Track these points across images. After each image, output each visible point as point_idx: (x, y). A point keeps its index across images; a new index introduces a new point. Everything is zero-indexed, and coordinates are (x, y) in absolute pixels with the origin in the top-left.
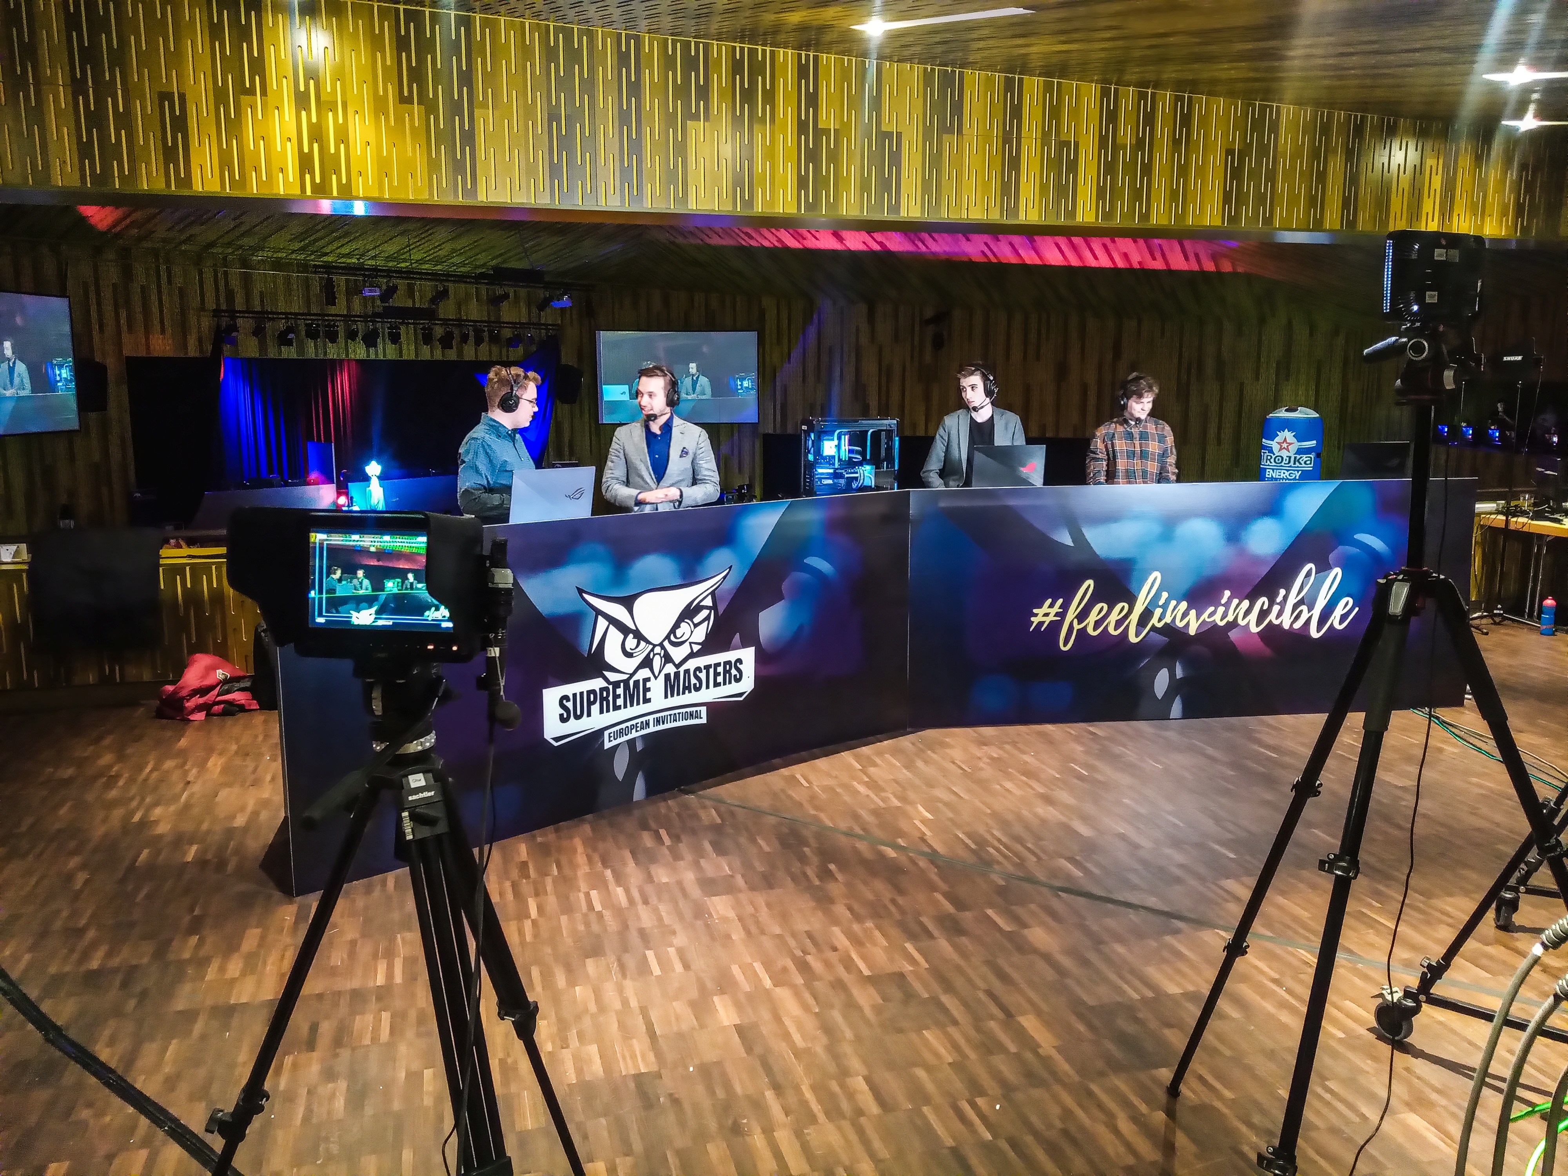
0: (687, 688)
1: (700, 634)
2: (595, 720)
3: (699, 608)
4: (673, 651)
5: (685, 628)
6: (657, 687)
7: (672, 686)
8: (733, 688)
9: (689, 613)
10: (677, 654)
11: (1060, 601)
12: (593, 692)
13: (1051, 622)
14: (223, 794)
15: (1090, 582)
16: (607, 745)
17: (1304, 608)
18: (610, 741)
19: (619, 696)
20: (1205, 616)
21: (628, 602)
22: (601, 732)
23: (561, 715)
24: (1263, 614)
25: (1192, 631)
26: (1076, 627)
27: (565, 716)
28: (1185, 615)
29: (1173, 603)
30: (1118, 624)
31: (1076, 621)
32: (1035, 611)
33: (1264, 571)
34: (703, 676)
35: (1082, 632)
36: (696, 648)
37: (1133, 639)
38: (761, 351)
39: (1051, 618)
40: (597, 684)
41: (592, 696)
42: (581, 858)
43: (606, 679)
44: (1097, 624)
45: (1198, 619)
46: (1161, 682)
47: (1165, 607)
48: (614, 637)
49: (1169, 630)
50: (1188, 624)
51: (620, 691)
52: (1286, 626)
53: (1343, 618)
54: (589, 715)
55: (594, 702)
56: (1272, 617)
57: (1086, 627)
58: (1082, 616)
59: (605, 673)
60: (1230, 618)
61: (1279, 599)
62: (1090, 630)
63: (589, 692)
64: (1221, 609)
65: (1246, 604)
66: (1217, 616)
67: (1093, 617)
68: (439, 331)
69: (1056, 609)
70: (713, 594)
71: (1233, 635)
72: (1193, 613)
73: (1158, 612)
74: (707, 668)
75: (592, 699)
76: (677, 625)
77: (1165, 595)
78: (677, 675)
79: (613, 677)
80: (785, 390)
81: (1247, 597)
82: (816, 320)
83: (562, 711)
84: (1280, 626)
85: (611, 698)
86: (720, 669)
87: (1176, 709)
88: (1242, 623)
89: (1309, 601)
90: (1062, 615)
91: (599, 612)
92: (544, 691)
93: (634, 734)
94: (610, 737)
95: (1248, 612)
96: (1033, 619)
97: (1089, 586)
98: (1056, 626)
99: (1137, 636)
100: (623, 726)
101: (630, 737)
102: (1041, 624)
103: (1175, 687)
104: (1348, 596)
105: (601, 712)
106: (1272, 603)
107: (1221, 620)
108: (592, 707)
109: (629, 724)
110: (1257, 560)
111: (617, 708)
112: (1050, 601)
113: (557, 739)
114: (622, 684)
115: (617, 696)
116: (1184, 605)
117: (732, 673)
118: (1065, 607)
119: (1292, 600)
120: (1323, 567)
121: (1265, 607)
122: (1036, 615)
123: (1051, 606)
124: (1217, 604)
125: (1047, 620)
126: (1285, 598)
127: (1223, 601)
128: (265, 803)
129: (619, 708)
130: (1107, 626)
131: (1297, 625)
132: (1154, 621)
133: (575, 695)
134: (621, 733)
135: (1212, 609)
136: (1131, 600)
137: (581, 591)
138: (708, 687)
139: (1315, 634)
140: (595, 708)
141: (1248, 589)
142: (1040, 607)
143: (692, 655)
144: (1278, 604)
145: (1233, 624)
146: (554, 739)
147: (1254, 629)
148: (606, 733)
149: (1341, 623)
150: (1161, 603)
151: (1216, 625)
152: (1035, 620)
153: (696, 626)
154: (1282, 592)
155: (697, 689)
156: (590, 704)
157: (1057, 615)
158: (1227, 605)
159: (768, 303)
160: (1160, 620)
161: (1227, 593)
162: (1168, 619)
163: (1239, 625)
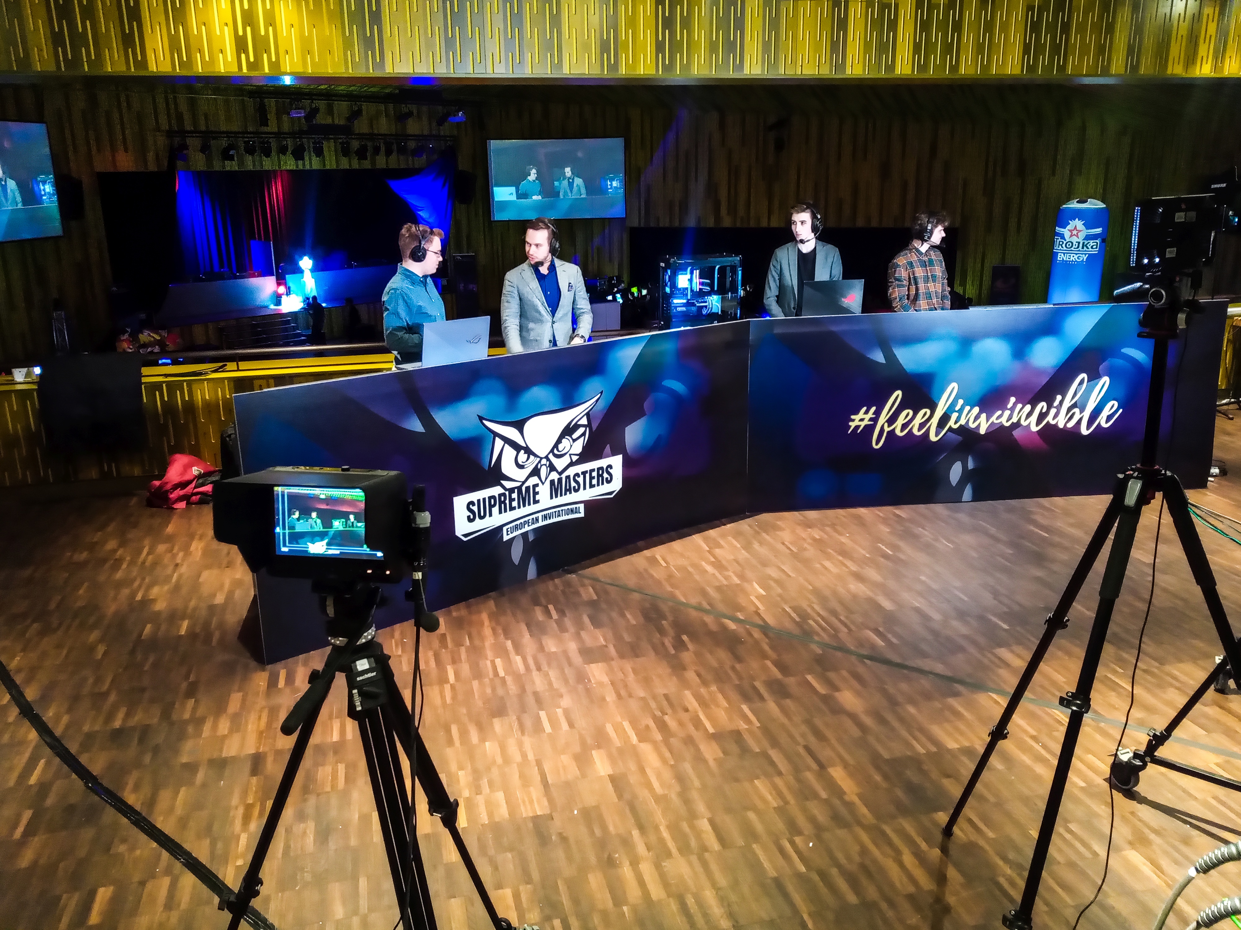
0: (569, 490)
1: (578, 448)
2: (495, 519)
3: (577, 427)
4: (556, 462)
5: (566, 443)
6: (544, 491)
7: (556, 489)
8: (605, 488)
9: (568, 431)
10: (560, 464)
11: (873, 409)
12: (493, 497)
13: (866, 426)
14: (206, 575)
15: (899, 393)
16: (506, 538)
17: (1077, 410)
18: (508, 534)
19: (514, 500)
20: (993, 419)
21: (519, 425)
22: (500, 528)
23: (469, 517)
24: (1042, 416)
25: (982, 431)
26: (887, 429)
27: (472, 517)
28: (977, 418)
29: (968, 408)
30: (922, 426)
31: (886, 425)
32: (853, 417)
33: (1044, 380)
34: (580, 480)
35: (892, 433)
36: (575, 458)
37: (933, 438)
38: (627, 155)
39: (866, 422)
40: (496, 491)
41: (492, 501)
42: (487, 631)
43: (503, 487)
44: (904, 426)
45: (987, 421)
46: (956, 472)
47: (960, 411)
48: (509, 453)
49: (963, 430)
50: (979, 425)
51: (515, 495)
52: (1061, 425)
53: (1109, 418)
54: (491, 515)
55: (495, 505)
56: (1049, 419)
57: (894, 430)
58: (892, 420)
59: (502, 482)
60: (1015, 420)
61: (1056, 404)
62: (898, 432)
63: (490, 498)
64: (1007, 413)
65: (1028, 408)
66: (1002, 418)
67: (901, 420)
68: (355, 144)
69: (871, 415)
70: (588, 415)
71: (1016, 433)
72: (984, 416)
73: (954, 416)
74: (584, 473)
75: (493, 503)
76: (559, 441)
77: (961, 402)
78: (560, 480)
79: (508, 485)
80: (648, 187)
81: (1028, 403)
82: (674, 128)
83: (469, 514)
84: (1056, 426)
85: (507, 502)
86: (595, 474)
87: (968, 493)
88: (1024, 423)
89: (1080, 405)
90: (875, 420)
91: (496, 434)
92: (454, 498)
93: (527, 528)
94: (507, 531)
95: (1029, 415)
96: (850, 424)
97: (898, 396)
98: (869, 429)
99: (937, 435)
100: (518, 522)
101: (523, 530)
102: (857, 427)
103: (967, 476)
104: (1114, 400)
105: (500, 512)
106: (1050, 407)
107: (1007, 421)
108: (493, 509)
109: (522, 521)
110: (1039, 372)
111: (512, 509)
112: (865, 409)
113: (466, 535)
114: (516, 490)
115: (512, 500)
116: (976, 410)
117: (603, 476)
118: (878, 413)
119: (1067, 404)
120: (1094, 376)
121: (1044, 410)
122: (853, 420)
123: (866, 412)
124: (1004, 408)
125: (863, 424)
126: (1061, 402)
127: (1009, 406)
128: (238, 583)
129: (514, 508)
130: (911, 429)
131: (1070, 425)
132: (951, 423)
133: (479, 501)
134: (516, 528)
135: (999, 412)
136: (933, 407)
137: (481, 418)
138: (585, 488)
139: (1084, 431)
140: (495, 510)
141: (1030, 396)
142: (857, 412)
143: (572, 464)
144: (1055, 407)
145: (1017, 425)
146: (463, 535)
147: (1034, 428)
148: (505, 529)
149: (1107, 422)
150: (957, 409)
151: (1002, 427)
152: (853, 425)
153: (574, 440)
154: (1059, 397)
155: (576, 491)
156: (491, 506)
157: (871, 420)
158: (1012, 409)
159: (633, 113)
160: (956, 423)
161: (1013, 400)
162: (963, 422)
163: (1021, 425)
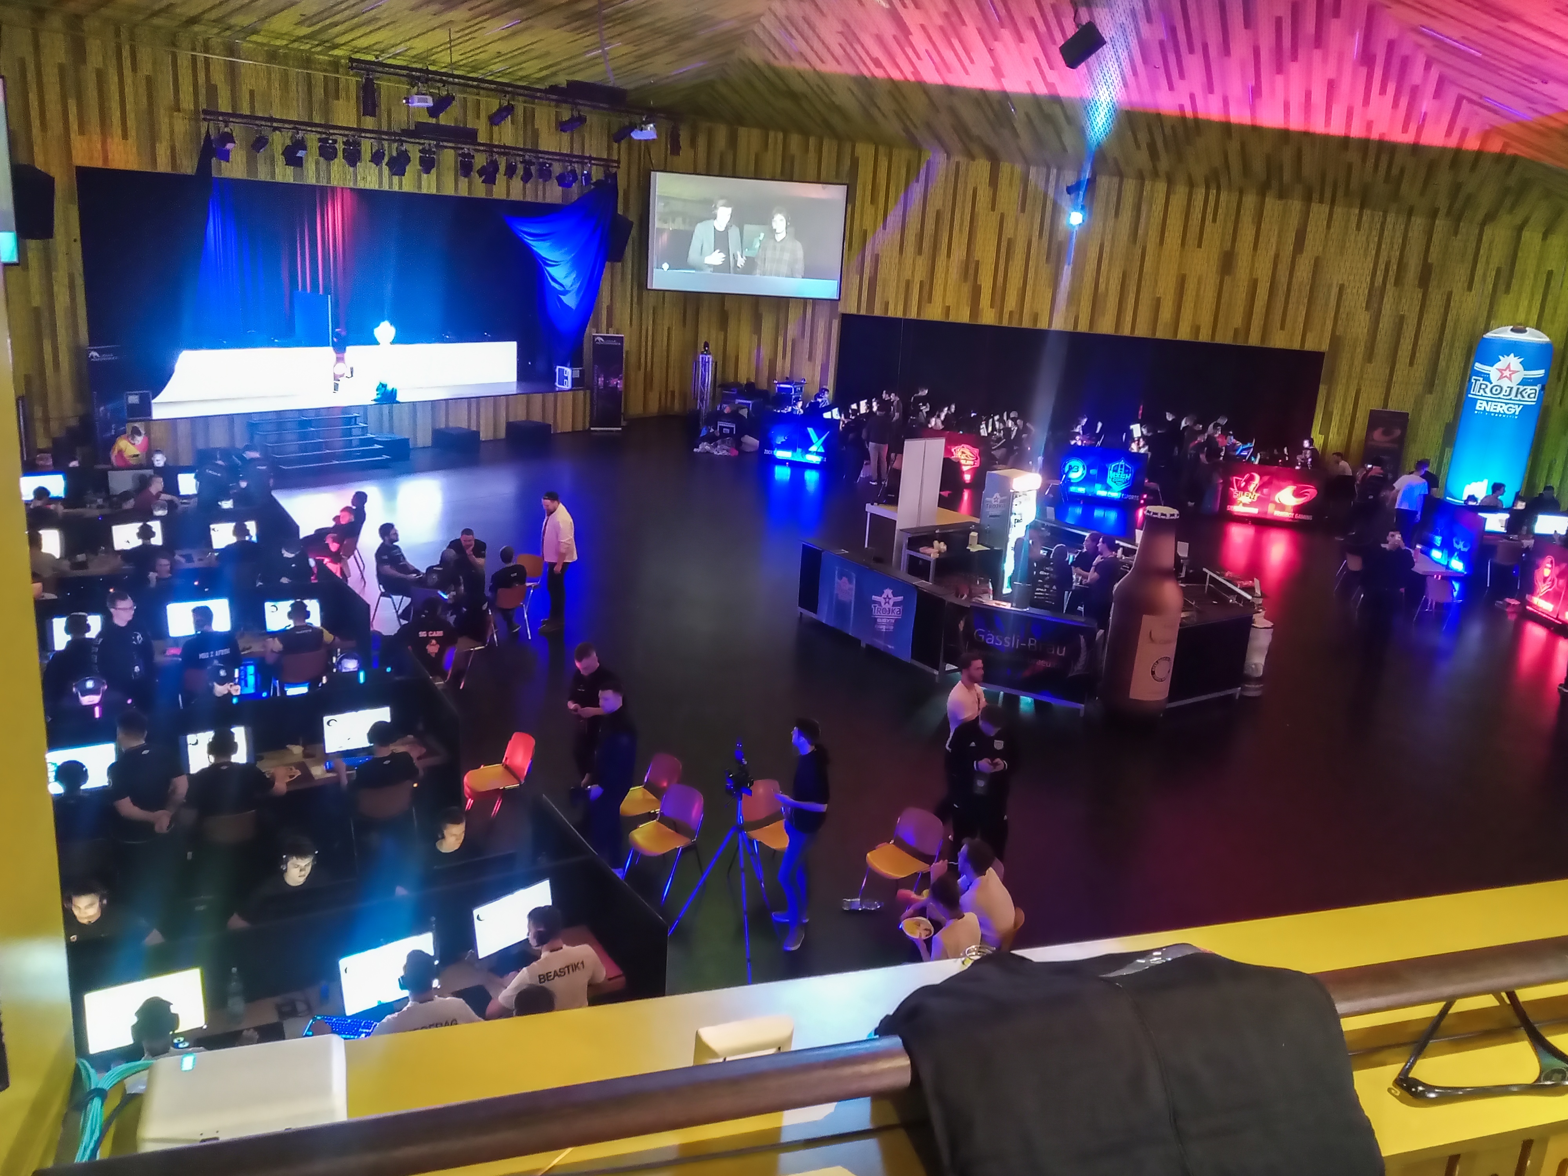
38: (849, 209)
68: (480, 160)
80: (876, 259)
82: (922, 177)
159: (864, 151)
